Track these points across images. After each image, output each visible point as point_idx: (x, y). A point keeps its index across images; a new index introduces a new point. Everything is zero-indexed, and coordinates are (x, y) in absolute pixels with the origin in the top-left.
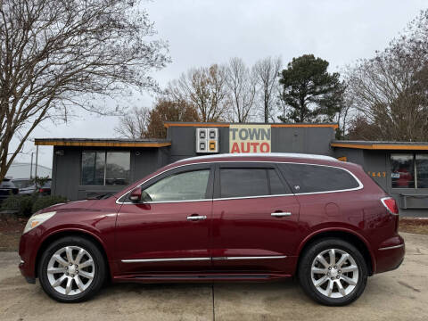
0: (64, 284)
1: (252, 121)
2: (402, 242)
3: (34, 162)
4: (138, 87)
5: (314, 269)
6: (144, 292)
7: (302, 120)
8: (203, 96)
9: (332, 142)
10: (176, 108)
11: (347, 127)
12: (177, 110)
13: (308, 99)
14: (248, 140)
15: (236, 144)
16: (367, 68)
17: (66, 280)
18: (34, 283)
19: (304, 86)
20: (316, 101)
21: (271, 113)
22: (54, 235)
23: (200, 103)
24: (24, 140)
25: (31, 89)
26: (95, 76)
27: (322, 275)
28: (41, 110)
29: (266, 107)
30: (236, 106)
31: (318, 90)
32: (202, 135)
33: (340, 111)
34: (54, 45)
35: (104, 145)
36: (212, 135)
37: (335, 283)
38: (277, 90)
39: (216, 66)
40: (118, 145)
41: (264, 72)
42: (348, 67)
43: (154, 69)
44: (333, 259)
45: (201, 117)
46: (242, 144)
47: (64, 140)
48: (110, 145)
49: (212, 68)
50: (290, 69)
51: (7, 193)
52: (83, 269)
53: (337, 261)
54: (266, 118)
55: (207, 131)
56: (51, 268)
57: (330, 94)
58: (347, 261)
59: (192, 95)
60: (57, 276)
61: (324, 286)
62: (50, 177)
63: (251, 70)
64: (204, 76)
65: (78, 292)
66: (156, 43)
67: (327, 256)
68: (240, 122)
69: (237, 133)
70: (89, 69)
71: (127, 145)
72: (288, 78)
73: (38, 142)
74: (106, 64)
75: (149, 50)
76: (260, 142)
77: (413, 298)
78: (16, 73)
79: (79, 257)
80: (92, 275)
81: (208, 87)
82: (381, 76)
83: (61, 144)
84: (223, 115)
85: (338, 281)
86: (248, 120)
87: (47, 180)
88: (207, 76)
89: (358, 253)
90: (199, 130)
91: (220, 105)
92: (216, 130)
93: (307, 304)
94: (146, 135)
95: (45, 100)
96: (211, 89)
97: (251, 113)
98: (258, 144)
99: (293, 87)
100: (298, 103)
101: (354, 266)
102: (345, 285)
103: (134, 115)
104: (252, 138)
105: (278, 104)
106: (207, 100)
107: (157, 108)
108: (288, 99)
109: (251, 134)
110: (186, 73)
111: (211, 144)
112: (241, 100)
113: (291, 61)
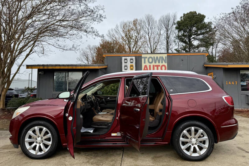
0: (34, 148)
1: (159, 52)
2: (236, 122)
3: (30, 79)
4: (85, 33)
5: (181, 139)
6: (82, 153)
7: (190, 51)
8: (129, 37)
9: (205, 64)
10: (112, 45)
11: (217, 55)
12: (113, 47)
13: (193, 38)
14: (154, 64)
15: (146, 66)
16: (226, 19)
17: (36, 146)
18: (18, 148)
19: (190, 30)
20: (198, 39)
21: (171, 47)
22: (28, 120)
23: (127, 42)
24: (20, 66)
25: (24, 37)
26: (61, 28)
27: (187, 143)
28: (30, 48)
29: (167, 43)
30: (149, 44)
31: (199, 32)
32: (126, 61)
33: (213, 45)
34: (36, 10)
35: (66, 68)
36: (132, 61)
37: (194, 147)
38: (174, 33)
39: (137, 20)
40: (74, 68)
41: (166, 22)
42: (215, 18)
43: (96, 22)
44: (193, 133)
45: (127, 50)
46: (150, 66)
47: (43, 65)
48: (70, 68)
49: (134, 21)
50: (181, 20)
51: (12, 97)
52: (46, 140)
53: (195, 134)
54: (168, 50)
55: (129, 58)
56: (27, 139)
57: (207, 35)
58: (202, 134)
59: (123, 37)
60: (30, 144)
61: (188, 149)
62: (36, 88)
63: (158, 22)
64: (129, 26)
65: (43, 153)
66: (97, 7)
67: (189, 131)
68: (152, 53)
69: (147, 60)
70: (58, 23)
71: (79, 68)
72: (180, 26)
73: (28, 67)
74: (68, 21)
75: (92, 11)
76: (161, 64)
77: (244, 157)
78: (15, 27)
79: (43, 133)
80: (50, 143)
81: (132, 32)
82: (235, 23)
83: (41, 68)
84: (141, 49)
85: (196, 146)
86: (156, 52)
87: (34, 89)
88: (132, 26)
89: (208, 129)
90: (123, 58)
91: (139, 43)
92: (134, 58)
93: (178, 160)
94: (95, 62)
95: (32, 42)
96: (134, 34)
97: (158, 47)
98: (159, 66)
99: (184, 31)
100: (187, 41)
101: (206, 137)
102: (201, 148)
103: (88, 50)
104: (155, 63)
105: (175, 41)
106: (132, 40)
107: (101, 45)
108: (181, 39)
109: (155, 60)
110: (119, 25)
111: (131, 66)
112: (152, 40)
113: (183, 15)
